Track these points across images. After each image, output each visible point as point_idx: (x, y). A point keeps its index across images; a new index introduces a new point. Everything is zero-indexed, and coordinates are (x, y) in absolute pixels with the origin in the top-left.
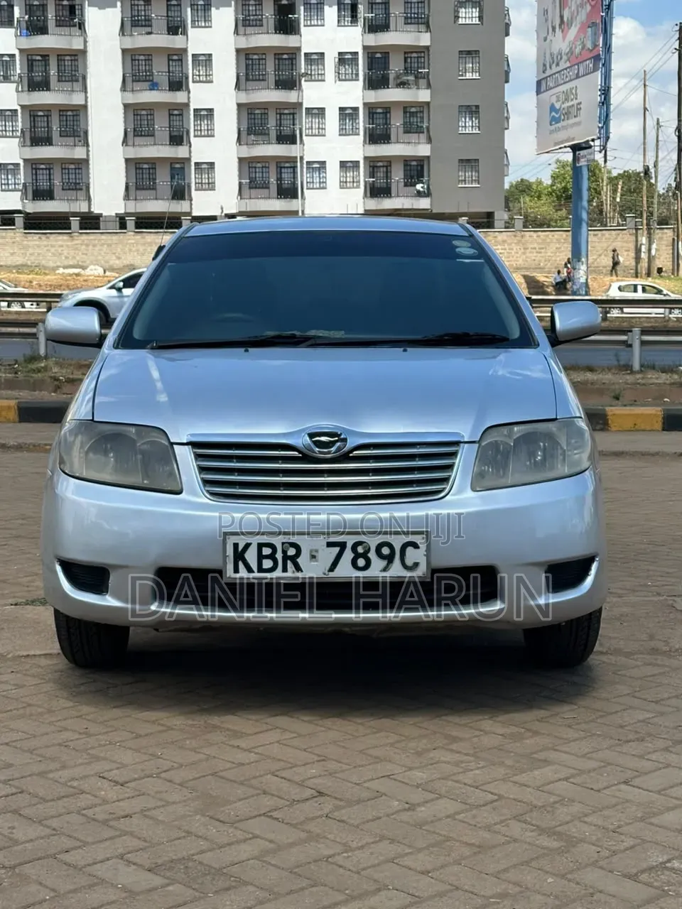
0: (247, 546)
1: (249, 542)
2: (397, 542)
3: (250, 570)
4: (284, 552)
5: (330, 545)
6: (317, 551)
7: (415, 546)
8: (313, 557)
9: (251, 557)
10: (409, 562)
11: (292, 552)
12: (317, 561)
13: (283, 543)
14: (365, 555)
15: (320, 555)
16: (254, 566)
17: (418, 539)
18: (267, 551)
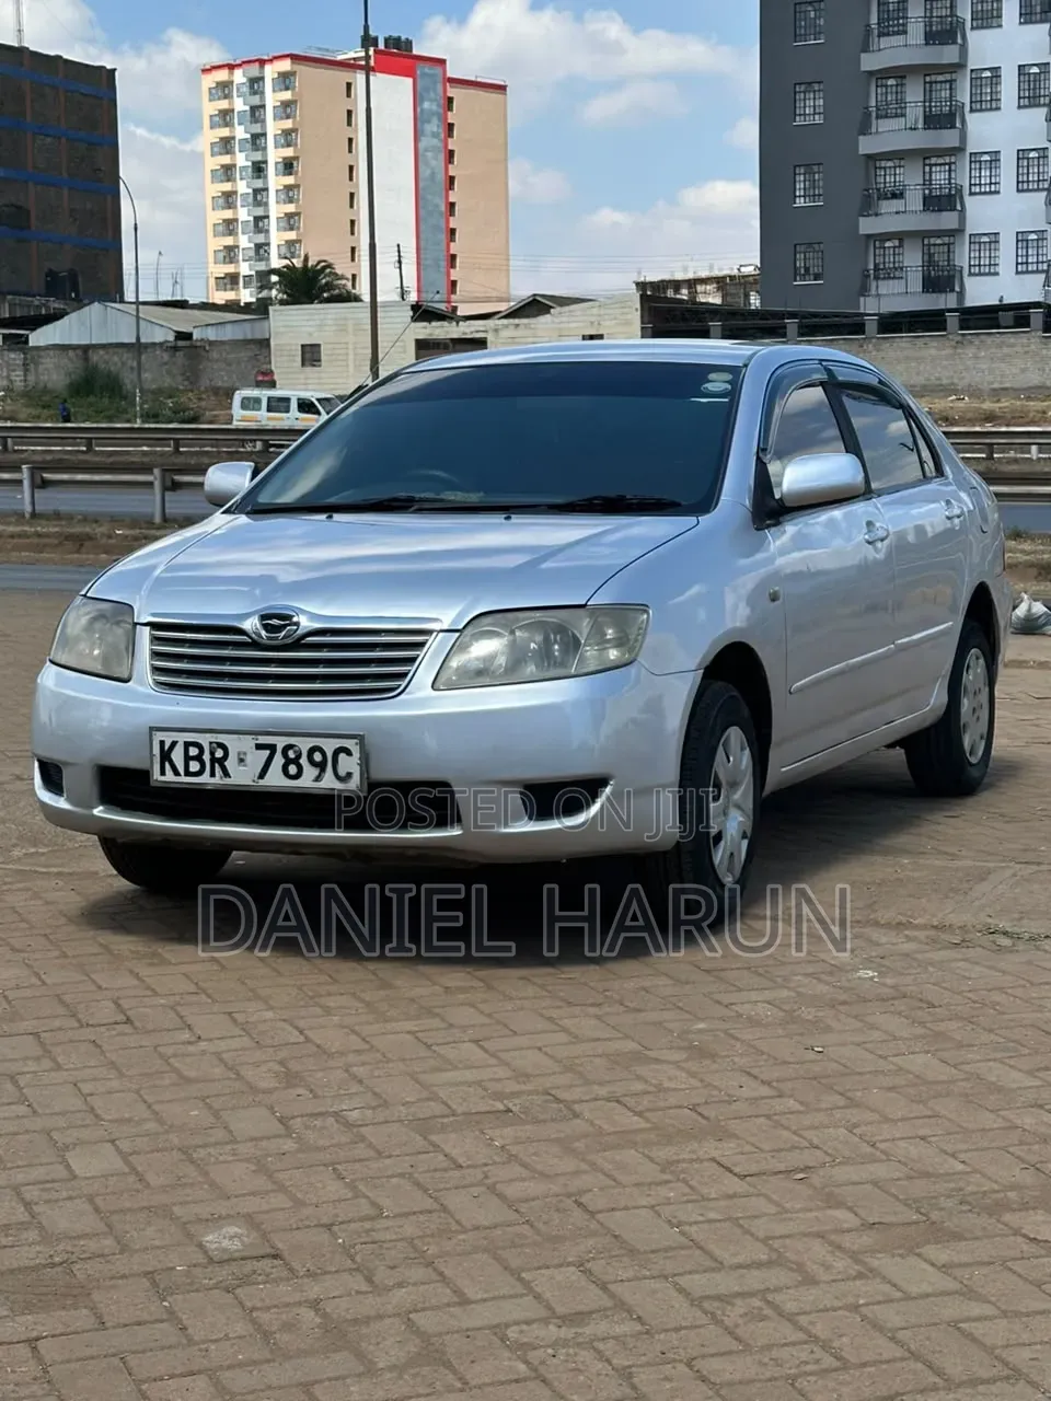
0: (174, 744)
1: (175, 739)
2: (330, 746)
3: (177, 773)
4: (212, 753)
5: (259, 747)
6: (245, 754)
7: (348, 753)
8: (241, 761)
9: (177, 756)
10: (342, 772)
11: (219, 754)
12: (245, 766)
13: (211, 743)
14: (296, 761)
15: (249, 759)
16: (181, 769)
17: (350, 744)
18: (193, 751)
